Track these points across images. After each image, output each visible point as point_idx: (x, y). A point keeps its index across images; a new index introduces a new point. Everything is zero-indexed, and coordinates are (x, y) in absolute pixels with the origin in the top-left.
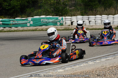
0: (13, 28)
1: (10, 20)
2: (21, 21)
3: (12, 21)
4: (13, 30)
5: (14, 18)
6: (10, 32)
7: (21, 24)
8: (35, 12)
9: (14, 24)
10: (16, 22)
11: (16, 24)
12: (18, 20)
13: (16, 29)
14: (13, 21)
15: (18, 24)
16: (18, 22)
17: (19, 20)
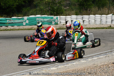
0: (10, 27)
1: (7, 19)
2: (17, 20)
3: (8, 20)
4: (9, 29)
5: (11, 17)
6: (7, 30)
7: (17, 23)
8: (31, 11)
9: (11, 23)
10: (13, 21)
11: (12, 23)
12: (14, 19)
13: (12, 28)
14: (9, 20)
15: (14, 23)
16: (14, 21)
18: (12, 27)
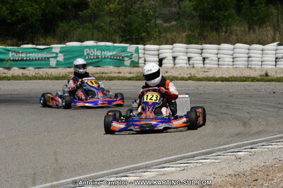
0: (16, 71)
1: (9, 51)
2: (35, 52)
3: (13, 51)
5: (19, 45)
7: (36, 59)
9: (18, 60)
10: (24, 55)
11: (22, 60)
12: (27, 51)
13: (22, 72)
14: (15, 52)
15: (26, 60)
16: (28, 55)
17: (29, 50)
18: (21, 70)
